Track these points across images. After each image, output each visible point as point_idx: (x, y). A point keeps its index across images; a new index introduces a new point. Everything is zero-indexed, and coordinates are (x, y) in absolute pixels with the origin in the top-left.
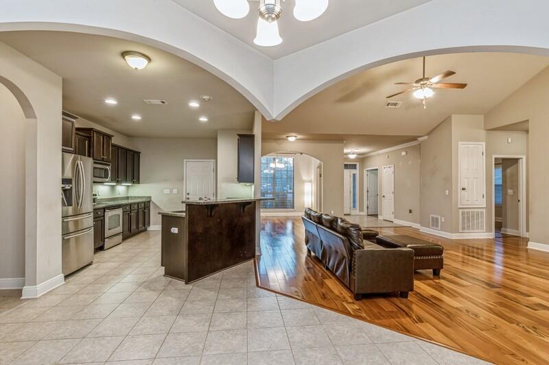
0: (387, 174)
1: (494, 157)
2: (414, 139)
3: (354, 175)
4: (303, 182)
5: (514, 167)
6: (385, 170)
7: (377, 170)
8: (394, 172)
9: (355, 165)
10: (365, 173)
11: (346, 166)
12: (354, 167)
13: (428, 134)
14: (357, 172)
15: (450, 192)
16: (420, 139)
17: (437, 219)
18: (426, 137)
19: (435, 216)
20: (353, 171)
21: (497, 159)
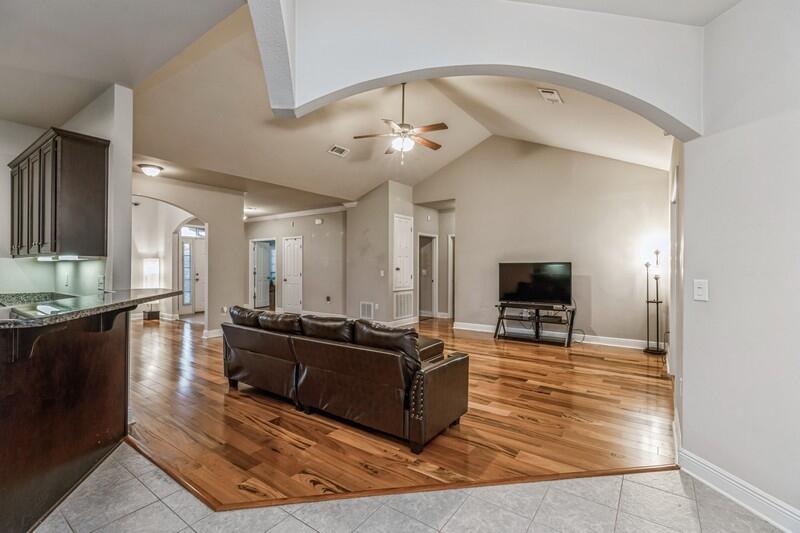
0: (290, 248)
1: (419, 234)
2: (339, 203)
5: (428, 246)
6: (286, 244)
7: (272, 243)
8: (302, 247)
10: (251, 245)
13: (360, 199)
15: (386, 273)
16: (347, 205)
17: (369, 306)
18: (355, 203)
19: (367, 303)
21: (420, 237)
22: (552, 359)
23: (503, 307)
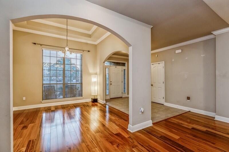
3: (124, 70)
4: (90, 74)
14: (125, 68)
20: (124, 68)
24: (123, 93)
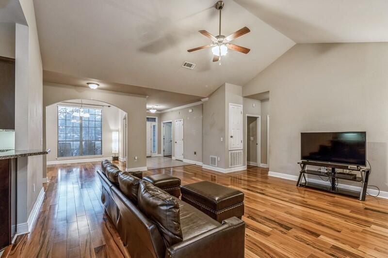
0: (178, 126)
1: (247, 115)
3: (154, 126)
4: (111, 131)
6: (177, 123)
7: (171, 123)
8: (183, 125)
9: (155, 119)
10: (162, 125)
11: (148, 119)
12: (154, 120)
14: (156, 124)
15: (224, 139)
16: (203, 100)
17: (215, 159)
19: (213, 157)
20: (153, 123)
21: (248, 117)
22: (347, 212)
23: (305, 164)
24: (152, 152)
